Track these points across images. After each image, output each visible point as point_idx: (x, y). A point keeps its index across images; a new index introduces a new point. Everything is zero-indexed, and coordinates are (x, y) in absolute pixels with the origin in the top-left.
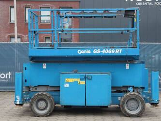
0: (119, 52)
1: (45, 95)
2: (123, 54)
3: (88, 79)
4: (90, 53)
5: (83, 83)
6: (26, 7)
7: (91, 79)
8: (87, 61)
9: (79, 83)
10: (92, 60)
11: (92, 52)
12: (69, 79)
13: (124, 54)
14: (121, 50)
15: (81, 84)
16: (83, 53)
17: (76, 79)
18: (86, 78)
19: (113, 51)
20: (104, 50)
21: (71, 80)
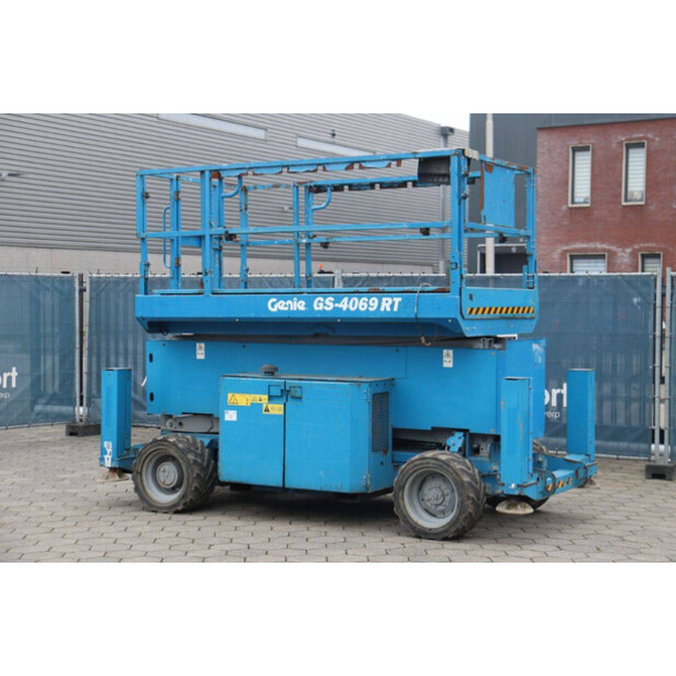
0: (392, 306)
1: (173, 444)
2: (405, 316)
3: (293, 397)
4: (302, 308)
5: (277, 409)
6: (629, 147)
7: (300, 398)
8: (317, 335)
9: (267, 410)
10: (330, 333)
11: (309, 305)
12: (238, 396)
13: (409, 314)
14: (397, 300)
15: (271, 412)
16: (282, 308)
17: (258, 397)
18: (285, 394)
19: (374, 301)
20: (346, 299)
21: (243, 400)
